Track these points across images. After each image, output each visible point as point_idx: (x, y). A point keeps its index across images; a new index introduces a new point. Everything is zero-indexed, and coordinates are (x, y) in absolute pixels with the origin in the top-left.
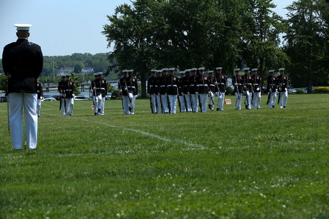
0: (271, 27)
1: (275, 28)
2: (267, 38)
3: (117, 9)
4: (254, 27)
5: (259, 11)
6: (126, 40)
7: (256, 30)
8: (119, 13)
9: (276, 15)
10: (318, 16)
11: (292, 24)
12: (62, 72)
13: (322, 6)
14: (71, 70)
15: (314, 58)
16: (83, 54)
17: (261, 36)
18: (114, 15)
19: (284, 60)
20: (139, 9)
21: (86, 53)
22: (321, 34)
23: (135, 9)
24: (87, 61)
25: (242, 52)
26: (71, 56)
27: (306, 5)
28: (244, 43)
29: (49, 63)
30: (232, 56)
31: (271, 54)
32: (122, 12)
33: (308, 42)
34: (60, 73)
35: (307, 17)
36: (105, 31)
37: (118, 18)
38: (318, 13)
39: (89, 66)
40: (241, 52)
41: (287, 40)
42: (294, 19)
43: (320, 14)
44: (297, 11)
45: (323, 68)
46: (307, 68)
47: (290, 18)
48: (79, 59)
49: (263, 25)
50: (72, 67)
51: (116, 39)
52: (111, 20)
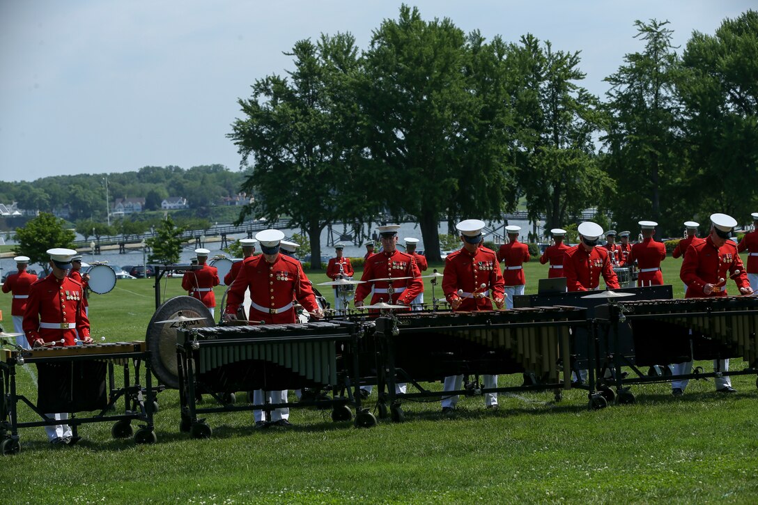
0: (575, 119)
1: (583, 121)
2: (567, 142)
3: (258, 85)
4: (541, 120)
5: (549, 85)
6: (276, 149)
7: (544, 125)
8: (262, 95)
9: (586, 94)
10: (670, 95)
11: (619, 112)
12: (120, 207)
13: (679, 75)
14: (139, 203)
15: (663, 180)
16: (164, 167)
17: (555, 139)
18: (253, 98)
19: (603, 185)
20: (304, 88)
21: (171, 167)
22: (678, 132)
23: (296, 88)
24: (172, 184)
25: (517, 171)
26: (138, 174)
27: (645, 73)
28: (520, 153)
29: (92, 189)
30: (498, 181)
31: (577, 176)
32: (268, 93)
33: (653, 150)
34: (115, 211)
35: (648, 99)
36: (233, 132)
37: (260, 104)
38: (671, 89)
39: (179, 195)
40: (514, 172)
41: (609, 145)
42: (623, 102)
43: (674, 91)
44: (628, 85)
45: (684, 202)
46: (651, 202)
47: (614, 100)
48: (156, 180)
49: (559, 116)
50: (140, 196)
51: (256, 149)
52: (247, 109)
